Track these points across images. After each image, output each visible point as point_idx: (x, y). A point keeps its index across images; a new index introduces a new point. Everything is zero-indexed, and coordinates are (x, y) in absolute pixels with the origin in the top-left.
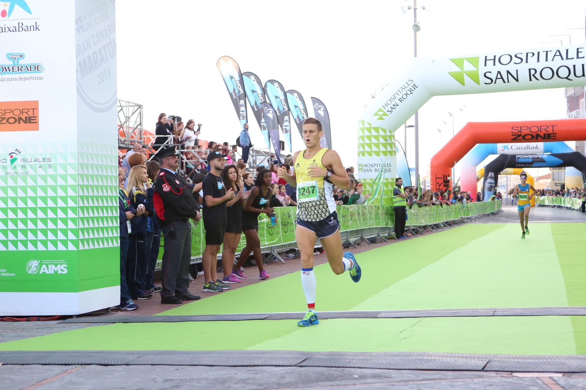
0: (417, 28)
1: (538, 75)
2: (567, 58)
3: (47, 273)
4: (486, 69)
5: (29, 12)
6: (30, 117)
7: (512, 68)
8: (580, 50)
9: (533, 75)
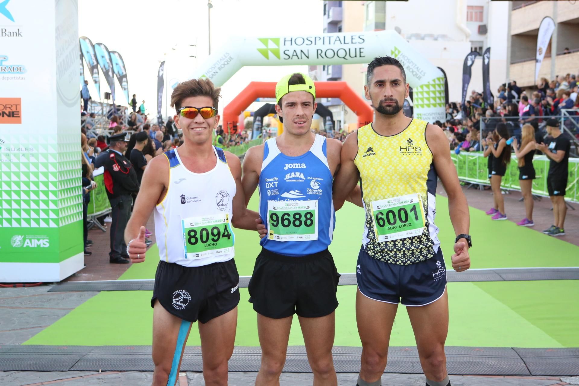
0: (210, 6)
1: (323, 55)
2: (345, 43)
3: (30, 246)
4: (285, 48)
5: (12, 19)
6: (13, 112)
7: (305, 48)
8: (353, 37)
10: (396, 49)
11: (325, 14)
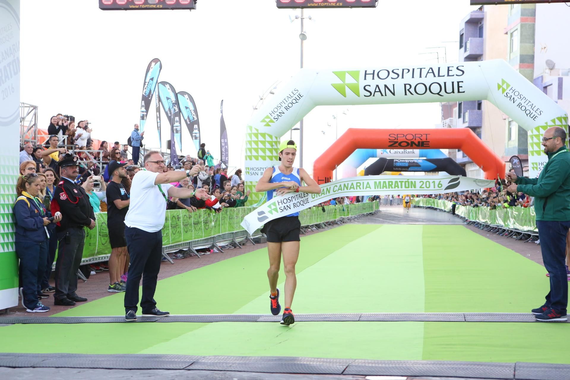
0: (303, 37)
1: (412, 90)
2: (439, 76)
4: (366, 83)
7: (389, 83)
8: (450, 69)
9: (408, 90)
10: (503, 82)
11: (461, 47)
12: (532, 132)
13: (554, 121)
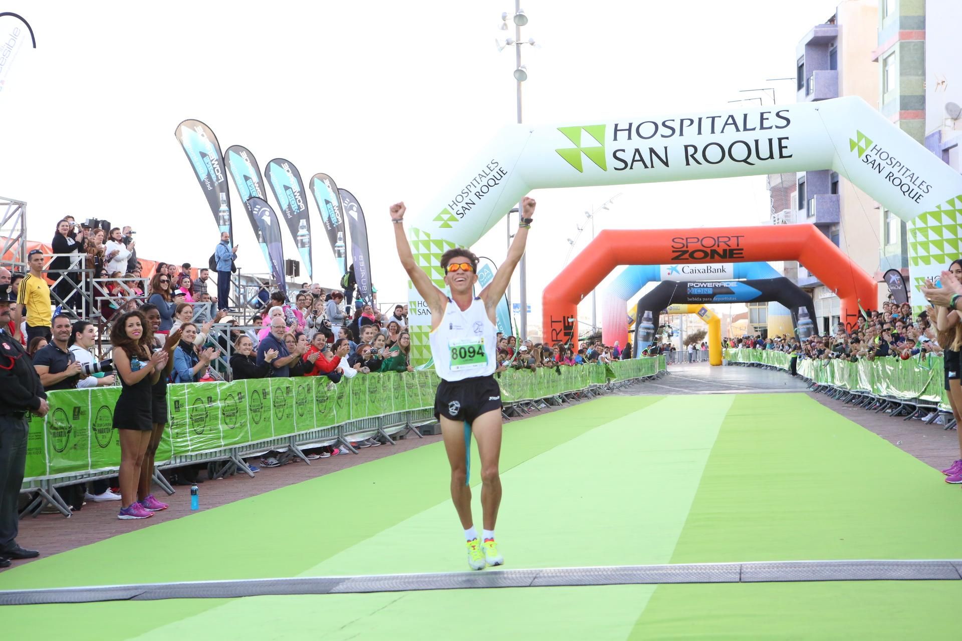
0: (521, 75)
1: (699, 156)
2: (745, 129)
4: (617, 145)
7: (658, 144)
8: (765, 116)
9: (692, 156)
10: (860, 135)
11: (800, 86)
12: (914, 224)
13: (951, 202)
